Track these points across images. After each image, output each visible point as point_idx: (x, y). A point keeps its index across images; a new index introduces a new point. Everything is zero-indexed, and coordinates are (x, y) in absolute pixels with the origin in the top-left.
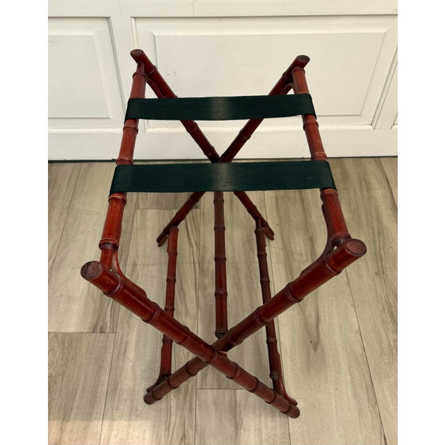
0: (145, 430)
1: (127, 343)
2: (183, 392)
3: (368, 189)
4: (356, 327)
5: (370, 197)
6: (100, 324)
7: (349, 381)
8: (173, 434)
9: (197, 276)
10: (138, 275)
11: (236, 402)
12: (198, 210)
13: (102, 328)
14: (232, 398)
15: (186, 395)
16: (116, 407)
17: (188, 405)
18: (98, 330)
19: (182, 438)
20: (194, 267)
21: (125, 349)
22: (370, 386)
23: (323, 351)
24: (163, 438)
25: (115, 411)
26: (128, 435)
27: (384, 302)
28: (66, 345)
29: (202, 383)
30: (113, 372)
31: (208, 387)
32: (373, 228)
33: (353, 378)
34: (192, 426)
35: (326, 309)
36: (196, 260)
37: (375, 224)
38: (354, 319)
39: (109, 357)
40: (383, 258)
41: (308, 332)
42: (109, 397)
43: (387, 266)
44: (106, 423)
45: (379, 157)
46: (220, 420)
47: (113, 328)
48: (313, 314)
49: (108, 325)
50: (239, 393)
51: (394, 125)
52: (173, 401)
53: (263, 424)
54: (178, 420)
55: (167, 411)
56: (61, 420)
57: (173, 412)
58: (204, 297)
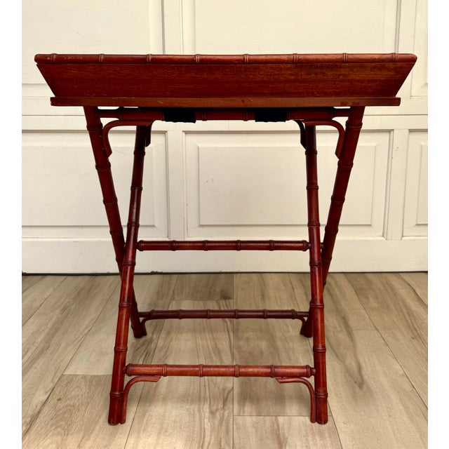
2: (219, 418)
3: (392, 289)
4: (401, 372)
5: (395, 294)
7: (403, 410)
9: (232, 339)
10: (172, 339)
11: (278, 426)
12: (231, 301)
14: (273, 423)
15: (222, 420)
16: (143, 428)
17: (224, 428)
20: (229, 334)
21: (156, 387)
23: (369, 388)
25: (141, 432)
28: (94, 383)
29: (240, 411)
31: (246, 414)
32: (402, 312)
33: (406, 408)
34: (229, 445)
35: (367, 361)
36: (230, 329)
37: (404, 310)
38: (397, 367)
40: (417, 329)
41: (350, 376)
42: (136, 421)
44: (132, 441)
45: (398, 272)
46: (261, 440)
48: (354, 364)
50: (281, 419)
51: (403, 236)
52: (207, 426)
53: (311, 443)
54: (212, 440)
55: (201, 433)
56: (80, 439)
57: (208, 433)
58: (239, 352)
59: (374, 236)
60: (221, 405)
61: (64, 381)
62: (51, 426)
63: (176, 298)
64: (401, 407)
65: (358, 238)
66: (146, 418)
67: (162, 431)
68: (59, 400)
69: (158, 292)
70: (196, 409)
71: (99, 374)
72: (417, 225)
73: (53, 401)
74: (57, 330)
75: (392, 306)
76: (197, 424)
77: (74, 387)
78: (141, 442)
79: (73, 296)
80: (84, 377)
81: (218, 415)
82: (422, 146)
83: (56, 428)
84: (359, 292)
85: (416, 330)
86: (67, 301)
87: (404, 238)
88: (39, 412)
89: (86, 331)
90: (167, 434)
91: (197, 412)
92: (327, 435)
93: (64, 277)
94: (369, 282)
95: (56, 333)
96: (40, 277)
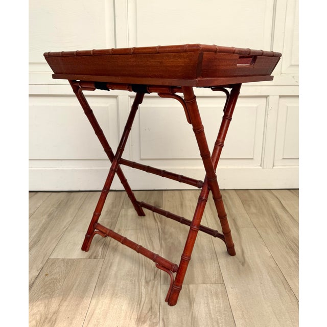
0: (122, 305)
1: (112, 263)
3: (266, 201)
4: (269, 255)
5: (268, 204)
6: (94, 255)
7: (269, 279)
8: (143, 307)
9: (161, 234)
11: (189, 290)
13: (95, 256)
15: (153, 287)
16: (101, 293)
17: (154, 292)
18: (93, 257)
19: (150, 309)
20: (159, 231)
21: (111, 266)
22: (285, 282)
23: (248, 265)
24: (135, 309)
25: (100, 295)
26: (109, 307)
27: (286, 244)
28: (69, 264)
30: (101, 277)
32: (272, 216)
33: (272, 278)
34: (157, 303)
35: (248, 248)
36: (160, 228)
38: (267, 252)
39: (99, 270)
42: (97, 288)
43: (285, 230)
44: (94, 301)
45: (270, 190)
47: (103, 256)
49: (100, 255)
50: (191, 286)
51: (274, 166)
52: (143, 290)
53: (210, 301)
54: (147, 300)
55: (139, 296)
56: (60, 300)
57: (144, 296)
58: (165, 243)
59: (255, 166)
60: (152, 277)
61: (50, 263)
62: (41, 292)
63: (125, 207)
64: (268, 277)
65: (244, 167)
66: (104, 286)
67: (114, 294)
68: (46, 275)
69: (113, 203)
70: (136, 280)
71: (73, 258)
72: (283, 159)
73: (42, 276)
74: (45, 229)
75: (265, 212)
76: (137, 290)
77: (56, 266)
78: (100, 302)
79: (56, 206)
80: (63, 260)
81: (150, 284)
82: (288, 107)
83: (45, 293)
84: (244, 202)
85: (280, 227)
86: (51, 209)
87: (274, 167)
88: (33, 283)
89: (64, 229)
90: (117, 296)
91: (137, 283)
92: (220, 296)
93: (51, 193)
94: (251, 196)
95: (44, 231)
96: (34, 193)
